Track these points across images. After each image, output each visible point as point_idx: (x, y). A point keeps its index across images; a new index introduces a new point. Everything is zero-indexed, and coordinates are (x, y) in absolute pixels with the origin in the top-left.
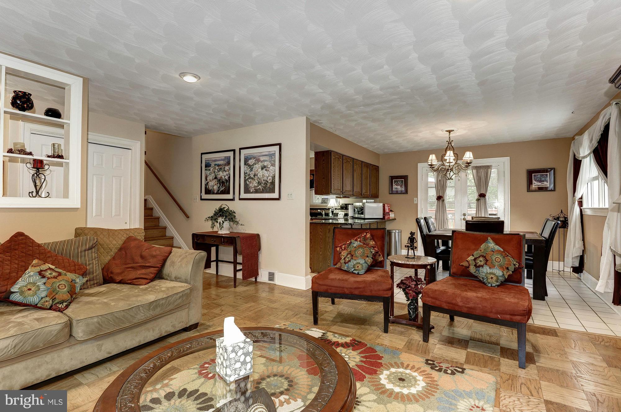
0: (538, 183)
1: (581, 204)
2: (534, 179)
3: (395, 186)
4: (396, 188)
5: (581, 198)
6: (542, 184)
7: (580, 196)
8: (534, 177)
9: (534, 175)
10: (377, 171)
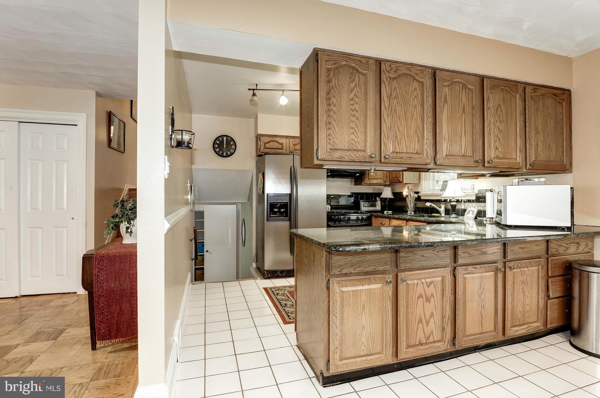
10: (560, 103)
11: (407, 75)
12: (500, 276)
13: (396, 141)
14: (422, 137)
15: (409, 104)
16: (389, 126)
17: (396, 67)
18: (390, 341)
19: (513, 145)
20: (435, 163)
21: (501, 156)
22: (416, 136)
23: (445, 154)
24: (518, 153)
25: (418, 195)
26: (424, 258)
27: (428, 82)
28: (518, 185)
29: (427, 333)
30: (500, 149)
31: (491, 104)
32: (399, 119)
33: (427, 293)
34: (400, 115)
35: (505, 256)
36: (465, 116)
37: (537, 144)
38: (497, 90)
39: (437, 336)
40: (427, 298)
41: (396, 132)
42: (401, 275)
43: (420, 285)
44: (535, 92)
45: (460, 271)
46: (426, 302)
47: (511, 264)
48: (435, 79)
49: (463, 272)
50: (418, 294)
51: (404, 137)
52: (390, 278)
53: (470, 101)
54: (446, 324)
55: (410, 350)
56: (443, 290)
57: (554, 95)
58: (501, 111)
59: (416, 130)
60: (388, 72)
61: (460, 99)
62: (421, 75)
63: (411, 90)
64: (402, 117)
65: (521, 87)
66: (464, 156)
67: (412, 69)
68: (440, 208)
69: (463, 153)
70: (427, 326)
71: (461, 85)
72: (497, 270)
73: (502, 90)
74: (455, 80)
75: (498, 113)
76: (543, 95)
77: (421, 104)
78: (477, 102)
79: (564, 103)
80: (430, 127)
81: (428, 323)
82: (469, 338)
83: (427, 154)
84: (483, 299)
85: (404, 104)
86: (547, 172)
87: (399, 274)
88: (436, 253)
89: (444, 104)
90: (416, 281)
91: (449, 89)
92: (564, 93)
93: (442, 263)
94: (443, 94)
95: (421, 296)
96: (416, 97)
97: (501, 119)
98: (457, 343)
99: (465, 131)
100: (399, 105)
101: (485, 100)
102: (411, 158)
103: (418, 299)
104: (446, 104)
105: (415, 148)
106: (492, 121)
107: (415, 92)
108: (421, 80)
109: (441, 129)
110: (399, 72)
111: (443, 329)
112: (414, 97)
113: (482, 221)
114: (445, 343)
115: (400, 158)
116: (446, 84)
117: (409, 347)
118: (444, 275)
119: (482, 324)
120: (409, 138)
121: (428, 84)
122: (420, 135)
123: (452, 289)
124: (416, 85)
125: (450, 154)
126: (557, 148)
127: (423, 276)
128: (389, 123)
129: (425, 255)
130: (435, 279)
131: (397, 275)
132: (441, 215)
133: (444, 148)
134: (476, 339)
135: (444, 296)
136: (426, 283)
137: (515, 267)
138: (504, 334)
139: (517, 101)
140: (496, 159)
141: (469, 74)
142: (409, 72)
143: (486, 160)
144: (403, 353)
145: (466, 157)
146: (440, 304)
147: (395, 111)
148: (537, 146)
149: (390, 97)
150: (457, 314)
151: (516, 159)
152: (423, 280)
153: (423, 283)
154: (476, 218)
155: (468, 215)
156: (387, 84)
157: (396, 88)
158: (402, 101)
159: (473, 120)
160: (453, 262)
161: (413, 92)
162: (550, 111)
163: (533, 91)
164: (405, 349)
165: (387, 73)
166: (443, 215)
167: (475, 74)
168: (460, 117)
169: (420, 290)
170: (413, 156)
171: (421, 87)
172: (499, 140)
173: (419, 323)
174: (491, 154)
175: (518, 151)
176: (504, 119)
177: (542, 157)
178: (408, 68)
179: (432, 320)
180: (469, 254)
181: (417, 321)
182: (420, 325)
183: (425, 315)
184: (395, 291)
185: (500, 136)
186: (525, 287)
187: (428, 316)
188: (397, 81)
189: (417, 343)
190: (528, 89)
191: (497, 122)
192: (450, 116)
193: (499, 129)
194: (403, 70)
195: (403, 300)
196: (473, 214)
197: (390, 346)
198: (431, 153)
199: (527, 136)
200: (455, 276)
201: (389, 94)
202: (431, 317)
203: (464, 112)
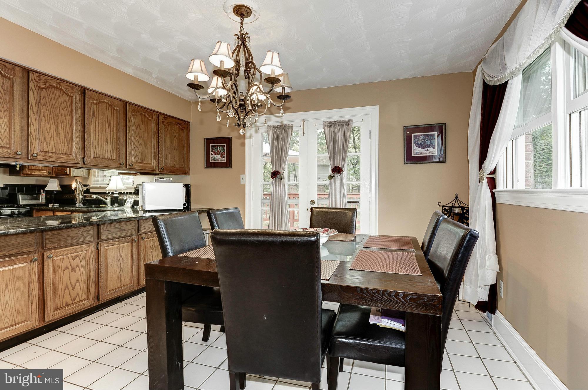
0: (420, 149)
1: (492, 183)
2: (414, 142)
3: (212, 156)
4: (214, 159)
5: (494, 172)
6: (426, 150)
7: (492, 169)
8: (414, 140)
9: (414, 135)
10: (182, 129)
11: (57, 88)
12: (135, 245)
13: (45, 142)
14: (71, 141)
15: (58, 113)
16: (38, 128)
17: (45, 79)
18: (36, 309)
19: (149, 154)
20: (84, 163)
21: (140, 161)
22: (65, 139)
23: (92, 157)
24: (153, 160)
25: (87, 188)
26: (69, 238)
27: (77, 97)
28: (155, 182)
29: (73, 296)
30: (139, 157)
31: (132, 123)
32: (48, 124)
33: (72, 265)
34: (49, 121)
35: (139, 231)
36: (111, 129)
37: (167, 155)
38: (137, 114)
39: (82, 296)
40: (72, 268)
41: (44, 134)
42: (47, 254)
43: (66, 260)
44: (165, 120)
45: (102, 245)
46: (72, 271)
47: (143, 236)
48: (84, 96)
49: (105, 245)
50: (64, 267)
51: (53, 140)
52: (36, 256)
53: (115, 119)
54: (91, 285)
55: (57, 312)
56: (87, 261)
57: (179, 123)
58: (140, 129)
59: (65, 135)
60: (37, 81)
61: (107, 116)
62: (71, 91)
63: (60, 101)
64: (51, 122)
65: (155, 115)
66: (109, 159)
67: (61, 84)
68: (106, 199)
69: (109, 157)
70: (73, 290)
71: (108, 105)
72: (132, 241)
73: (141, 114)
74: (102, 100)
75: (138, 130)
76: (170, 122)
77: (70, 115)
78: (121, 120)
79: (185, 130)
80: (79, 134)
81: (73, 288)
82: (111, 292)
83: (76, 155)
84: (122, 263)
85: (54, 112)
86: (173, 174)
87: (45, 253)
88: (81, 233)
89: (92, 118)
90: (62, 257)
91: (97, 107)
92: (185, 124)
93: (85, 240)
94: (92, 110)
95: (67, 268)
96: (65, 108)
97: (140, 135)
98: (100, 298)
99: (111, 141)
100: (48, 111)
101: (128, 120)
102: (60, 157)
103: (64, 271)
104: (94, 117)
105: (64, 150)
106: (133, 135)
107: (65, 104)
108: (71, 95)
109: (89, 136)
110: (48, 84)
111: (88, 290)
112: (64, 107)
113: (137, 208)
114: (90, 300)
115: (49, 157)
116: (95, 102)
117: (56, 309)
118: (88, 249)
119: (120, 281)
120: (58, 141)
121: (77, 99)
122: (69, 139)
123: (96, 259)
124: (65, 97)
125: (97, 157)
126: (180, 159)
127: (68, 252)
128: (38, 126)
129: (71, 235)
130: (80, 253)
131: (43, 254)
132: (107, 206)
133: (92, 153)
134: (116, 292)
135: (89, 265)
136: (72, 256)
137: (146, 237)
138: (139, 285)
139: (152, 124)
140: (136, 163)
141: (115, 98)
142: (58, 86)
143: (128, 163)
144: (50, 316)
145: (112, 160)
146: (84, 272)
147: (44, 116)
148: (167, 156)
149: (38, 103)
150: (100, 277)
151: (151, 164)
152: (69, 255)
153: (68, 257)
154: (132, 207)
155: (127, 205)
156: (35, 92)
157: (44, 97)
158: (51, 109)
159: (117, 133)
160: (97, 239)
161: (62, 103)
162: (176, 134)
163: (164, 119)
164: (52, 312)
165: (35, 83)
166: (109, 205)
167: (120, 99)
168: (106, 130)
169: (66, 263)
170: (63, 156)
171: (71, 100)
172: (138, 149)
173: (65, 290)
174: (131, 159)
175: (153, 158)
176: (142, 135)
177: (170, 164)
178: (57, 83)
179: (78, 285)
180: (110, 231)
181: (63, 288)
182: (67, 291)
183: (71, 282)
184: (41, 268)
185: (139, 147)
186: (154, 250)
187: (73, 282)
188: (47, 92)
189: (64, 305)
190: (161, 117)
191: (137, 136)
192: (98, 127)
193: (138, 142)
194: (53, 83)
195: (49, 273)
196: (130, 203)
197: (36, 313)
198: (79, 154)
199: (159, 149)
200: (98, 249)
201: (38, 101)
202: (76, 283)
203: (109, 125)
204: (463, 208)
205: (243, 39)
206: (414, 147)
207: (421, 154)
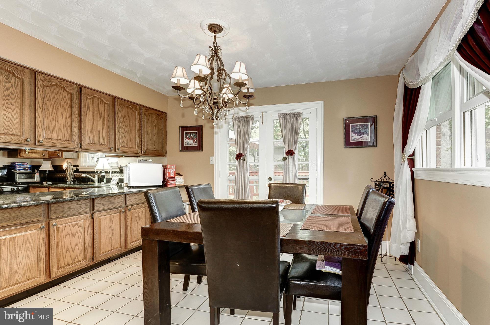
0: (357, 136)
1: (412, 163)
2: (352, 130)
3: (186, 141)
4: (188, 144)
5: (413, 155)
6: (361, 137)
7: (411, 152)
8: (352, 129)
9: (352, 125)
10: (161, 119)
11: (58, 86)
12: (123, 215)
13: (49, 130)
14: (70, 130)
15: (60, 106)
16: (43, 119)
17: (49, 79)
18: (44, 267)
19: (134, 140)
20: (81, 148)
21: (126, 146)
22: (66, 128)
23: (87, 142)
24: (137, 145)
25: (77, 168)
26: (70, 209)
27: (75, 94)
28: (138, 163)
29: (73, 257)
30: (125, 142)
31: (120, 115)
32: (52, 116)
33: (72, 232)
34: (52, 113)
35: (126, 204)
36: (102, 119)
37: (148, 140)
38: (124, 107)
39: (81, 257)
40: (72, 234)
41: (48, 124)
42: (52, 222)
43: (67, 227)
44: (147, 111)
45: (96, 215)
46: (72, 237)
47: (129, 208)
48: (81, 93)
49: (99, 215)
50: (65, 233)
51: (55, 129)
52: (43, 225)
53: (106, 111)
54: (87, 249)
55: (60, 270)
56: (85, 228)
57: (158, 114)
58: (126, 119)
59: (65, 125)
60: (42, 81)
61: (99, 108)
62: (70, 88)
63: (61, 96)
64: (54, 114)
65: (139, 108)
66: (101, 144)
67: (62, 83)
68: (94, 178)
69: (101, 143)
70: (73, 252)
71: (100, 100)
72: (121, 212)
73: (127, 107)
74: (95, 96)
75: (125, 120)
76: (151, 113)
77: (69, 108)
78: (111, 113)
79: (163, 120)
80: (76, 124)
81: (73, 251)
82: (103, 254)
83: (74, 141)
84: (112, 230)
85: (56, 106)
86: (153, 156)
87: (50, 222)
88: (79, 206)
89: (87, 110)
90: (64, 225)
91: (91, 101)
92: (163, 115)
93: (83, 211)
94: (87, 104)
95: (68, 234)
96: (65, 102)
97: (126, 125)
98: (95, 259)
99: (102, 129)
100: (51, 105)
101: (116, 112)
102: (61, 143)
103: (66, 236)
104: (89, 110)
105: (64, 137)
106: (121, 125)
107: (65, 99)
108: (69, 91)
109: (85, 126)
110: (51, 83)
111: (85, 252)
112: (64, 102)
113: (121, 185)
114: (86, 260)
115: (52, 143)
116: (89, 97)
117: (59, 268)
118: (85, 218)
119: (111, 245)
120: (60, 129)
121: (75, 95)
122: (69, 128)
123: (91, 227)
124: (65, 94)
125: (91, 143)
126: (159, 144)
127: (69, 221)
128: (43, 117)
129: (71, 207)
130: (79, 222)
131: (49, 223)
132: (95, 183)
133: (87, 139)
134: (107, 254)
135: (85, 232)
136: (72, 225)
137: (132, 209)
138: (126, 248)
139: (136, 115)
140: (123, 147)
141: (106, 94)
142: (60, 84)
143: (116, 148)
144: (55, 273)
145: (103, 145)
146: (82, 237)
147: (48, 109)
148: (148, 142)
149: (43, 98)
150: (94, 241)
151: (135, 148)
152: (70, 224)
153: (69, 225)
154: (118, 183)
155: (113, 182)
156: (41, 89)
157: (48, 94)
158: (54, 104)
159: (108, 123)
160: (92, 210)
161: (63, 98)
162: (155, 123)
163: (146, 111)
164: (56, 270)
165: (41, 82)
166: (96, 182)
167: (110, 95)
168: (99, 120)
169: (67, 230)
170: (63, 142)
171: (70, 96)
172: (125, 136)
173: (67, 252)
174: (119, 144)
175: (137, 143)
176: (128, 124)
177: (150, 148)
178: (59, 82)
179: (77, 248)
180: (103, 204)
181: (65, 251)
182: (68, 253)
183: (71, 246)
184: (47, 233)
185: (125, 134)
186: (138, 219)
187: (73, 246)
188: (50, 89)
189: (66, 265)
190: (143, 109)
191: (124, 125)
192: (92, 118)
193: (125, 130)
194: (55, 82)
195: (54, 239)
196: (116, 181)
197: (44, 271)
198: (77, 140)
199: (142, 136)
200: (93, 219)
201: (43, 97)
202: (76, 246)
203: (101, 116)
204: (390, 183)
205: (216, 50)
206: (352, 134)
207: (357, 140)
